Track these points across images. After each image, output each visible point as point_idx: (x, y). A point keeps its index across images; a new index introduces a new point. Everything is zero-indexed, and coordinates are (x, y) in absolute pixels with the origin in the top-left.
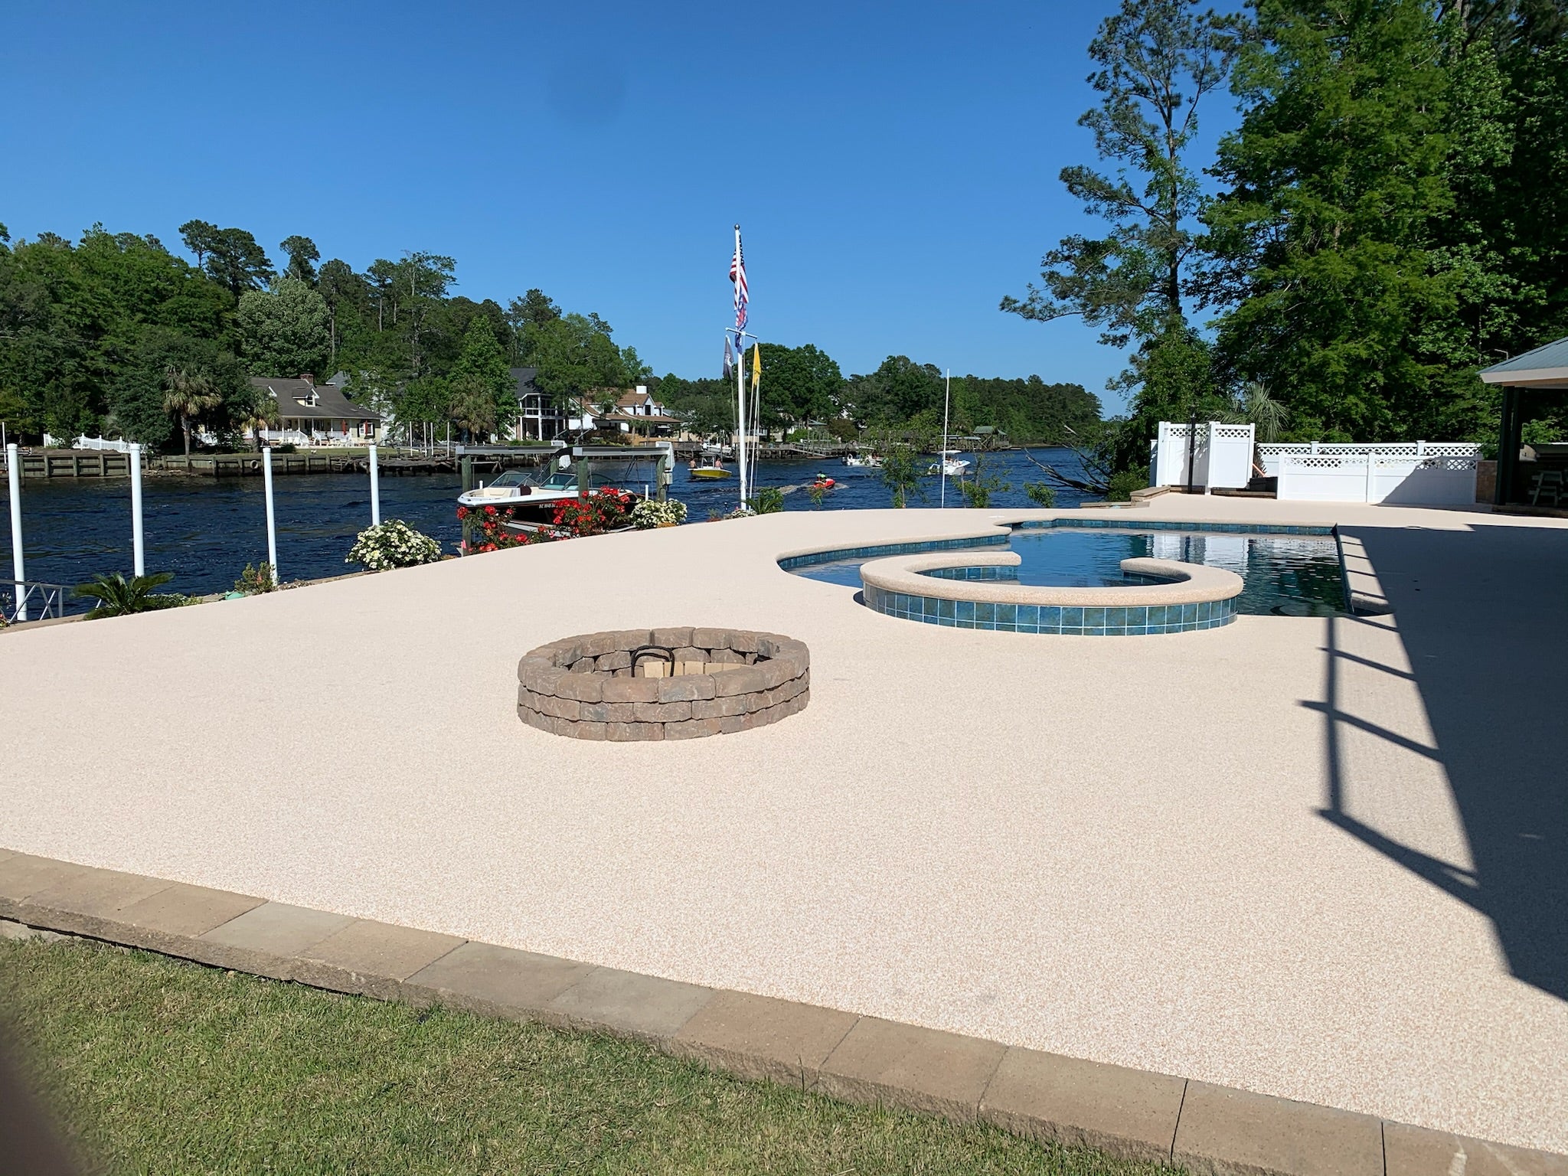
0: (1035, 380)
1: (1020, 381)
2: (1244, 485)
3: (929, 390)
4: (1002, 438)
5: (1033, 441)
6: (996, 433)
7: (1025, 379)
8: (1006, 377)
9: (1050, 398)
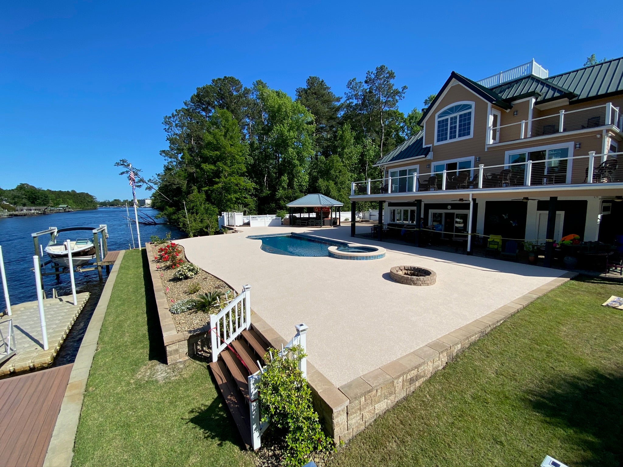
0: (74, 191)
1: (68, 191)
2: (242, 224)
3: (39, 194)
4: (70, 208)
5: (76, 209)
6: (67, 207)
7: (70, 191)
8: (63, 190)
9: (80, 196)
